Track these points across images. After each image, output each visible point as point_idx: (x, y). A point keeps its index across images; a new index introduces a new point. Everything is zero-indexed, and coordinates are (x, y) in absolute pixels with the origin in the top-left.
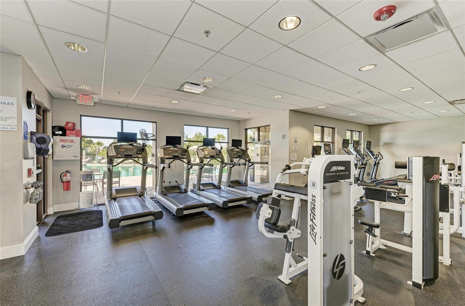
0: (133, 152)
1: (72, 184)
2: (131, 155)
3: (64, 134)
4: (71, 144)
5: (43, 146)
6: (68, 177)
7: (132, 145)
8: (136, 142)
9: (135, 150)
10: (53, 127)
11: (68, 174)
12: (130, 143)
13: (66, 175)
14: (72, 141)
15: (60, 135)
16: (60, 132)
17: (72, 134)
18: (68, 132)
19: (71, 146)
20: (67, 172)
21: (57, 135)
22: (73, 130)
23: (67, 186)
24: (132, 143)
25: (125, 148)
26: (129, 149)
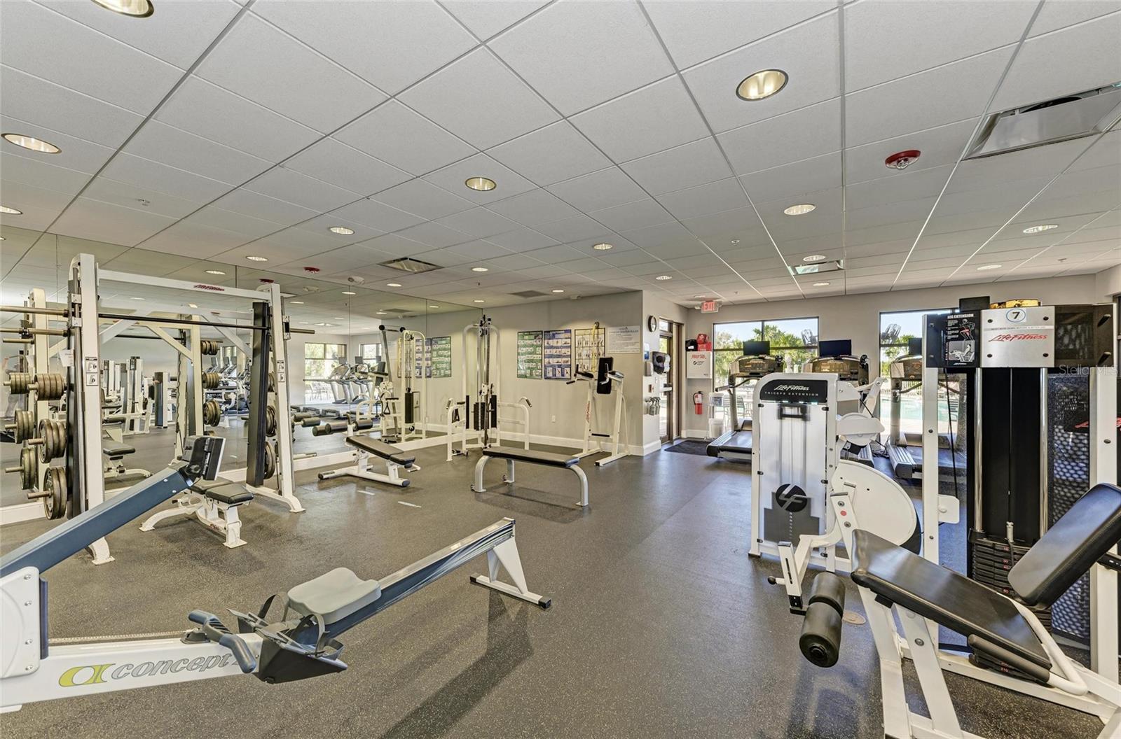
0: (763, 369)
1: (704, 408)
2: (759, 374)
3: (696, 349)
4: (702, 360)
5: (660, 364)
6: (699, 399)
7: (763, 359)
8: (768, 354)
9: (766, 367)
10: (687, 342)
11: (700, 396)
12: (761, 356)
13: (697, 397)
14: (703, 357)
15: (693, 350)
16: (692, 347)
17: (703, 347)
18: (699, 346)
19: (702, 362)
20: (700, 392)
21: (689, 350)
22: (703, 343)
23: (699, 409)
24: (763, 356)
25: (752, 364)
26: (758, 365)
